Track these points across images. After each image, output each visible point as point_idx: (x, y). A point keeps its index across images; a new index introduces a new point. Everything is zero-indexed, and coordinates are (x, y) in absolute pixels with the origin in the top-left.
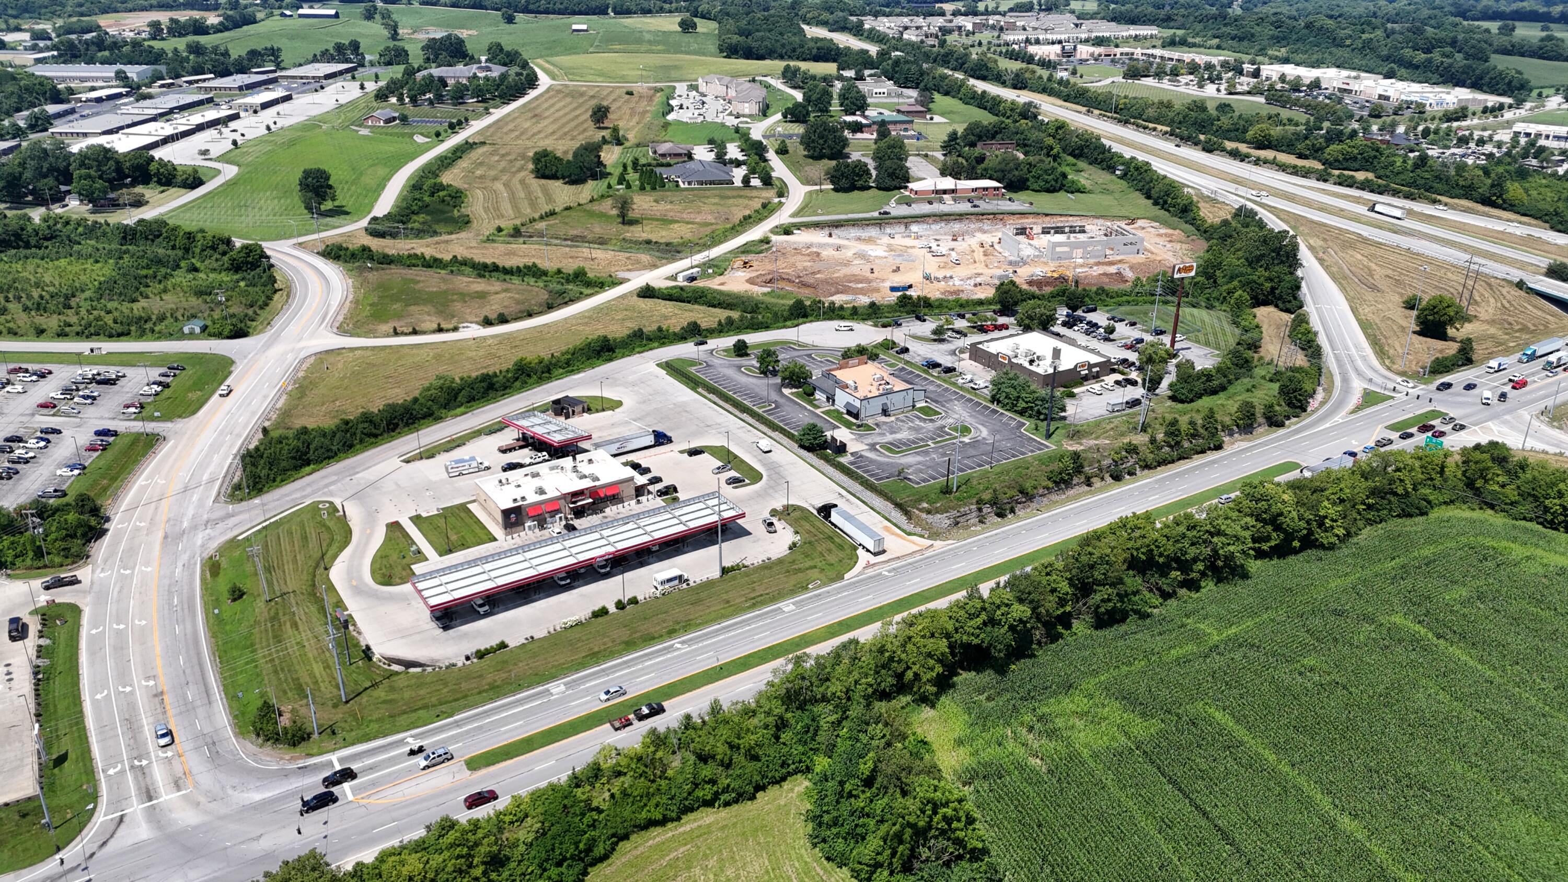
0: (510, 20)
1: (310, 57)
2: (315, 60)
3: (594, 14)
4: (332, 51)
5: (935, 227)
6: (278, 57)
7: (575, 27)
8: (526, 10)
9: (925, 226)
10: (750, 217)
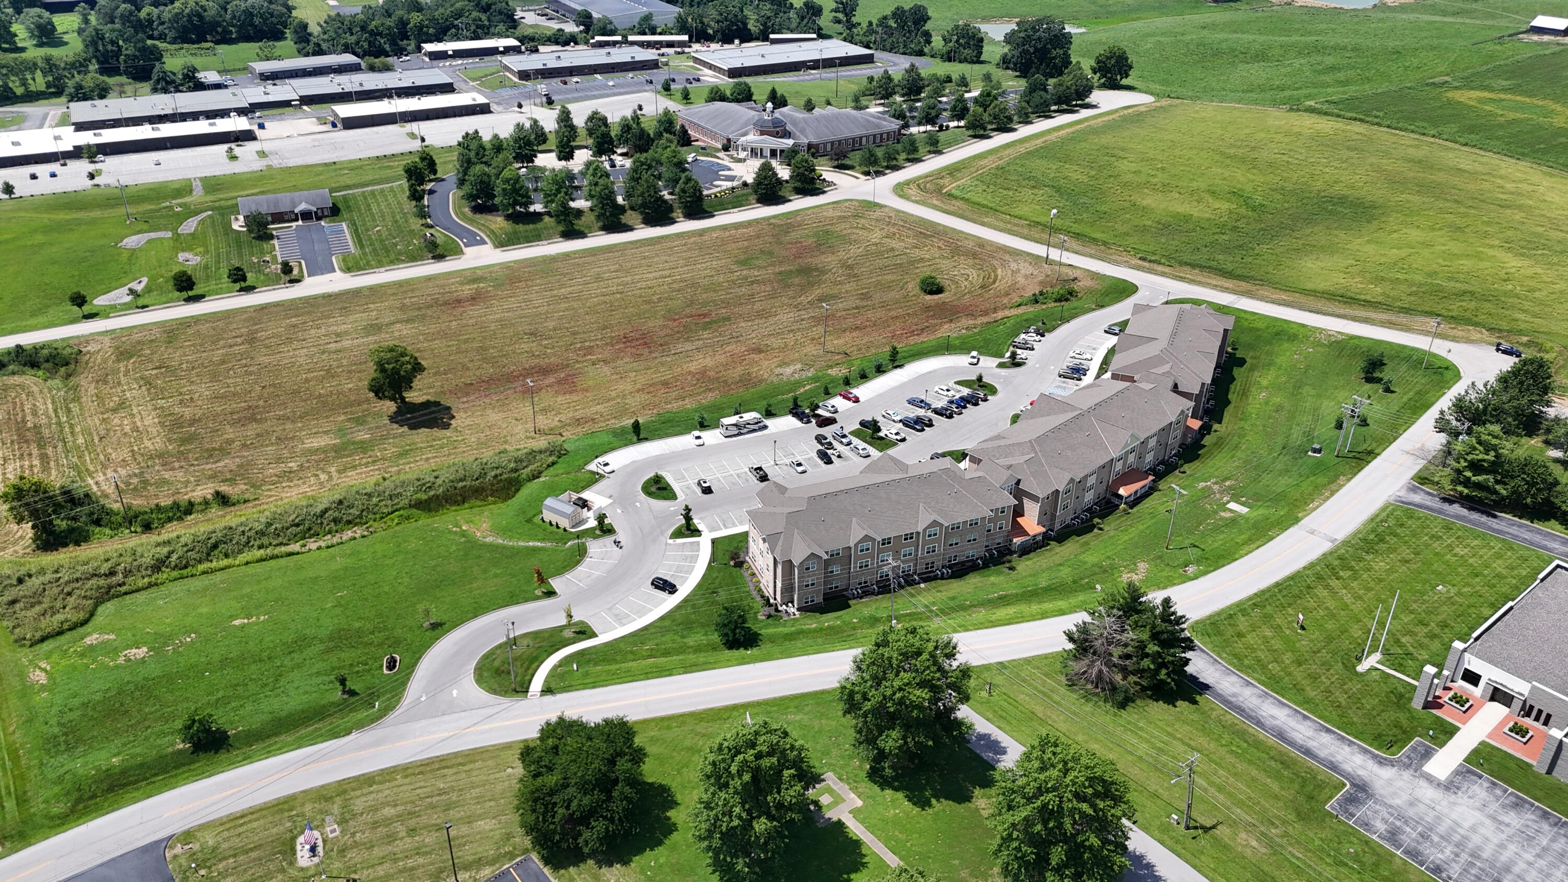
7: (1539, 21)
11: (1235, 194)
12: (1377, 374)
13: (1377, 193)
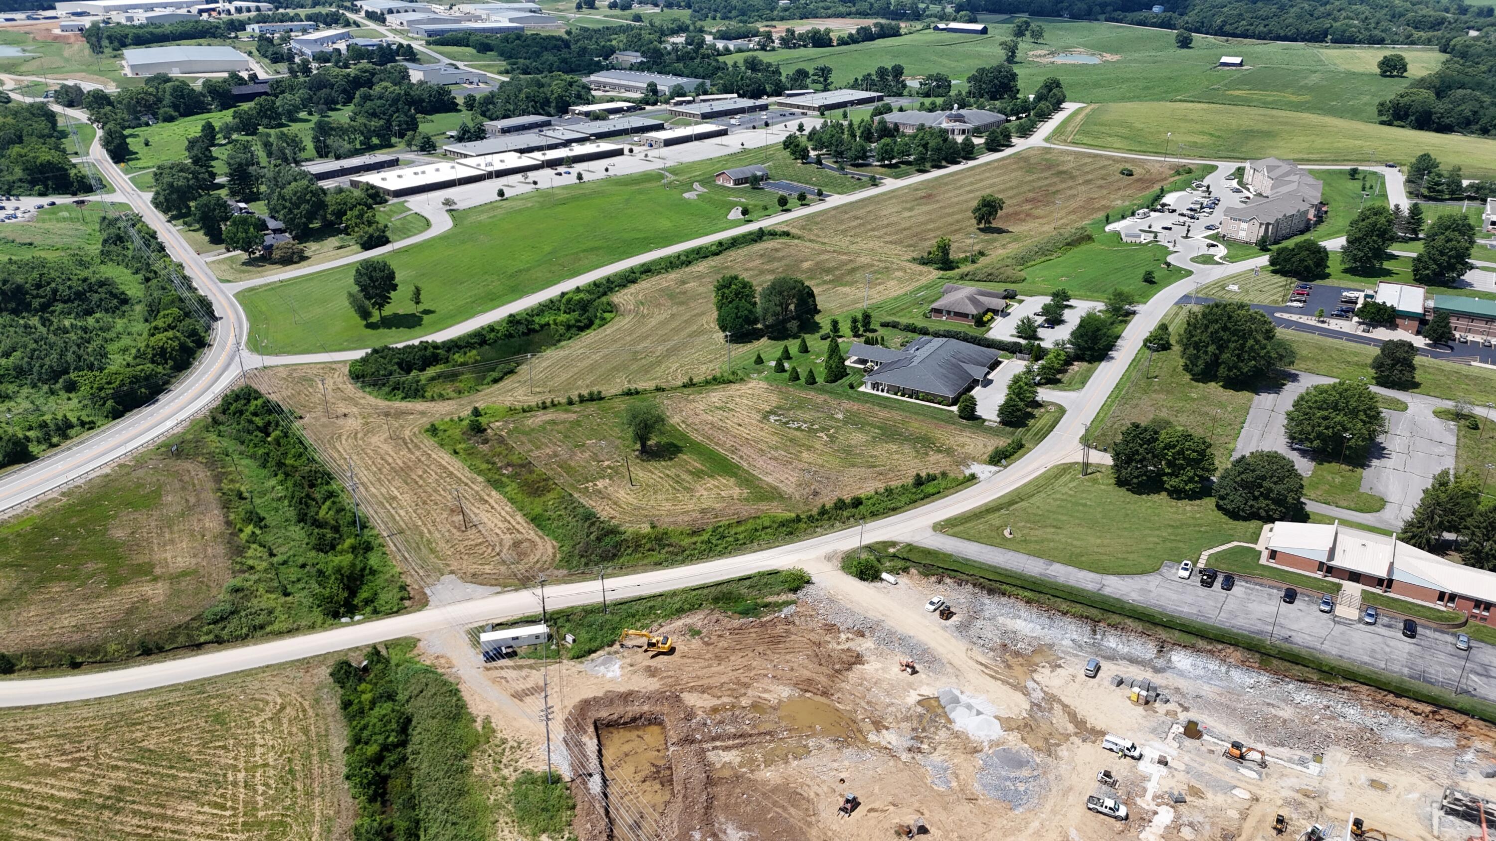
0: (1185, 43)
1: (852, 82)
2: (855, 86)
3: (1303, 40)
4: (874, 77)
5: (1242, 678)
6: (826, 80)
7: (1224, 59)
8: (1220, 32)
9: (1213, 665)
10: (857, 502)
11: (1202, 133)
12: (1357, 176)
13: (1265, 127)
